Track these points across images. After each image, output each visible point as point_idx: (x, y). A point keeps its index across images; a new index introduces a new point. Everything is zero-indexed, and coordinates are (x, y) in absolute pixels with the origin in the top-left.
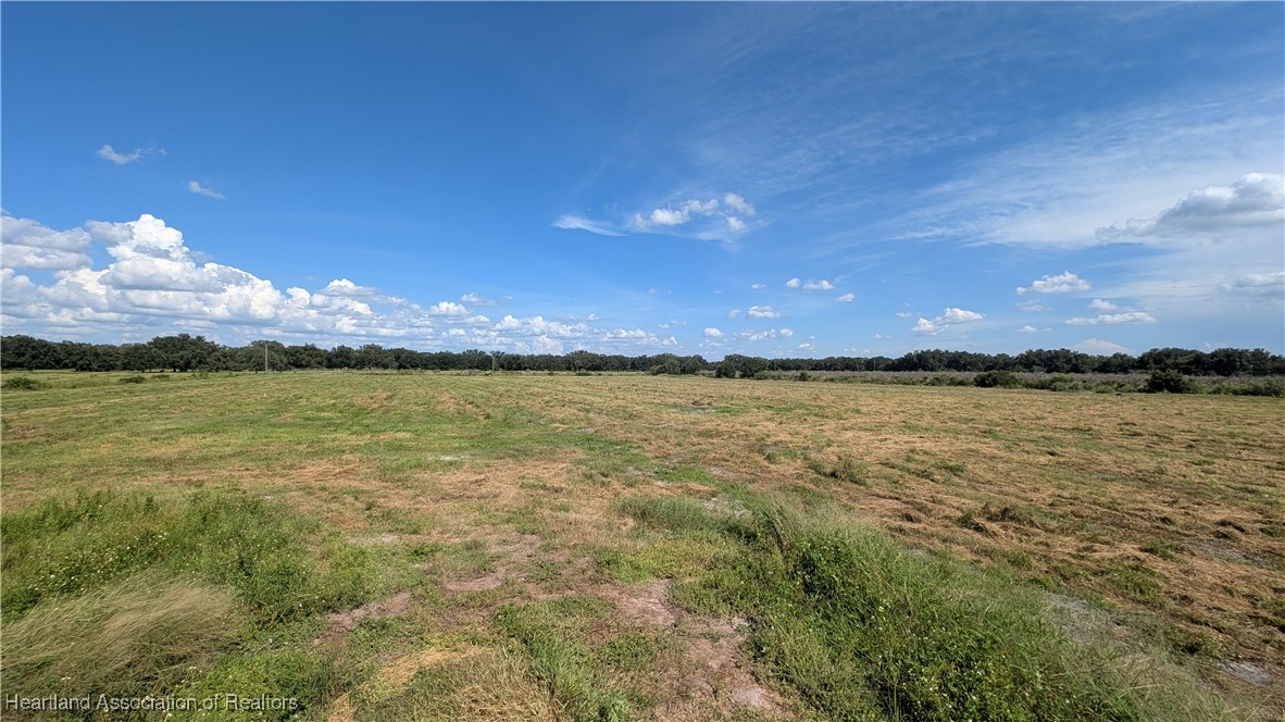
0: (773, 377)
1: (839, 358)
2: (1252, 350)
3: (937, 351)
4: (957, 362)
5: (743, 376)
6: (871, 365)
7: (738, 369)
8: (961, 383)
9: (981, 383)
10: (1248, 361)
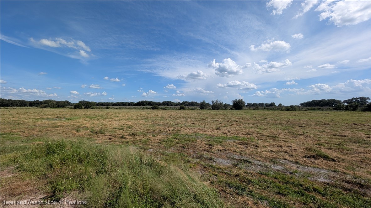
0: (97, 108)
1: (121, 102)
3: (146, 101)
4: (150, 103)
5: (85, 108)
6: (130, 104)
7: (83, 105)
8: (149, 109)
9: (153, 108)
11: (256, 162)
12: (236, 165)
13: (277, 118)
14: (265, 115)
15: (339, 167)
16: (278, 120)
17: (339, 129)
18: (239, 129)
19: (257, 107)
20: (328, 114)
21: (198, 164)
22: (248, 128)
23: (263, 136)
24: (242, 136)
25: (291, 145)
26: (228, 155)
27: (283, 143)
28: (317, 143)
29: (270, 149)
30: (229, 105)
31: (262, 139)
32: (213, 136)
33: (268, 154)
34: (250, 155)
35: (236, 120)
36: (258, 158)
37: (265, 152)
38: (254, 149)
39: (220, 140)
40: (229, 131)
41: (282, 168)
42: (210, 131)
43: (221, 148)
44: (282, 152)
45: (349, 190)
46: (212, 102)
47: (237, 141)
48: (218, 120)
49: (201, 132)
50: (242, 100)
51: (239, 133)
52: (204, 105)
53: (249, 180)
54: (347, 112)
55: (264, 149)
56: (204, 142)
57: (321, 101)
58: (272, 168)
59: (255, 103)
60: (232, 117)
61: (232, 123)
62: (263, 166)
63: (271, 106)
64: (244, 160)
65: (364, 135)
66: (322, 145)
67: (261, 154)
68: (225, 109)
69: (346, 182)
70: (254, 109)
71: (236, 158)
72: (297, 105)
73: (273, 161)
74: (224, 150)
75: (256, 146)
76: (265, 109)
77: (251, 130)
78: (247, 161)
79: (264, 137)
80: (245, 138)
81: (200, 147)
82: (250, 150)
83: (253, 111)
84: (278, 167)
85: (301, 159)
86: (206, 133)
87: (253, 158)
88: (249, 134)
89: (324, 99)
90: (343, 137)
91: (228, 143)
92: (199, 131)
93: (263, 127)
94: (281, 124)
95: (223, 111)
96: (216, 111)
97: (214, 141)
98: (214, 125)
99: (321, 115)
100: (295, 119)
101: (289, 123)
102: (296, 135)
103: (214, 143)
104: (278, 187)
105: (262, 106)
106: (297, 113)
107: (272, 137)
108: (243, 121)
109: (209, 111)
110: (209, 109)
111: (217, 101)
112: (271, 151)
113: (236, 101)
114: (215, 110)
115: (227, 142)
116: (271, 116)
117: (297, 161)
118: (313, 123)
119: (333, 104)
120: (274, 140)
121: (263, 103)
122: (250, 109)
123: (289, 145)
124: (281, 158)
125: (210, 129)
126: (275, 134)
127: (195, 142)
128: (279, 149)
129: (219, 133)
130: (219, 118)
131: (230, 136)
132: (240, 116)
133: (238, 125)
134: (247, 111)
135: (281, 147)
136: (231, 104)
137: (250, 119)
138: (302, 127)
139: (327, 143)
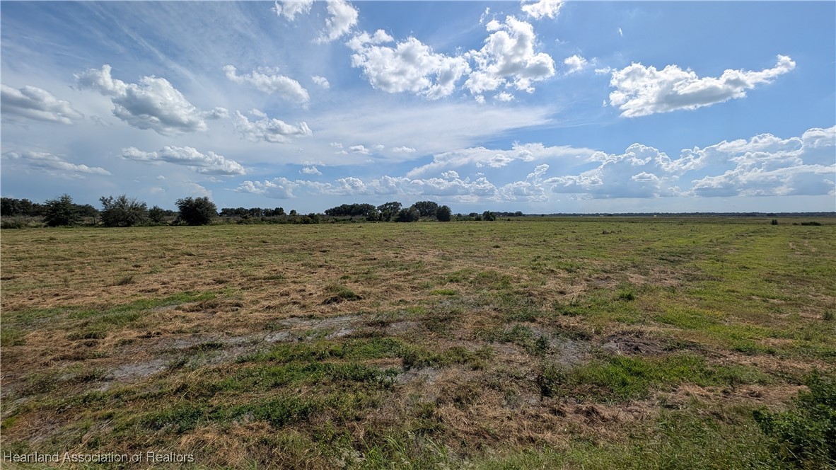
2: (20, 200)
10: (19, 207)
11: (233, 341)
12: (181, 364)
13: (286, 238)
14: (262, 234)
15: (364, 306)
16: (288, 242)
17: (369, 249)
18: (196, 273)
19: (246, 218)
20: (360, 227)
21: (28, 411)
22: (222, 268)
23: (255, 279)
24: (203, 288)
25: (304, 288)
26: (155, 347)
27: (293, 286)
28: (342, 275)
29: (266, 303)
30: (169, 213)
31: (251, 287)
32: (103, 307)
33: (261, 315)
34: (221, 329)
35: (189, 250)
36: (240, 330)
37: (256, 314)
38: (230, 314)
39: (132, 313)
40: (164, 283)
41: (286, 334)
42: (93, 293)
43: (134, 334)
44: (288, 304)
45: (371, 335)
46: (104, 201)
47: (186, 306)
48: (126, 255)
49: (50, 303)
50: (206, 199)
51: (195, 283)
52: (67, 213)
53: (213, 386)
54: (381, 224)
55: (255, 307)
56: (60, 335)
57: (353, 206)
58: (266, 341)
59: (242, 209)
60: (176, 244)
61: (176, 261)
62: (248, 344)
63: (275, 216)
64: (203, 346)
65: (393, 255)
66: (347, 277)
67: (246, 320)
68: (154, 223)
69: (369, 325)
70: (239, 223)
71: (182, 347)
72: (321, 213)
73: (269, 327)
74: (143, 337)
75: (236, 306)
76: (262, 220)
77: (228, 271)
78: (212, 346)
79: (256, 281)
80: (211, 293)
81: (43, 355)
82: (220, 317)
83: (237, 228)
84: (278, 336)
85: (318, 308)
86: (74, 302)
87: (227, 333)
88: (221, 282)
89: (356, 203)
90: (372, 262)
91: (159, 315)
92: (36, 300)
93: (256, 260)
94: (291, 251)
95: (149, 228)
96: (121, 229)
97: (105, 320)
98: (110, 273)
99: (352, 229)
100: (316, 238)
101: (305, 247)
102: (313, 268)
103: (104, 327)
104: (274, 374)
105: (258, 215)
106: (319, 227)
107: (273, 278)
108: (208, 251)
109: (92, 231)
110: (92, 225)
111: (123, 200)
112: (269, 307)
113: (189, 201)
114: (118, 226)
115: (157, 314)
116: (274, 236)
117: (312, 313)
118: (340, 244)
119: (367, 211)
120: (276, 284)
121: (259, 210)
122: (229, 223)
123: (302, 287)
124: (285, 316)
125: (93, 288)
126: (280, 272)
127: (16, 344)
128: (283, 300)
129: (129, 293)
130: (133, 250)
131: (166, 297)
132: (203, 240)
133: (195, 262)
134: (220, 226)
135: (287, 294)
136: (176, 209)
137: (226, 245)
138: (324, 251)
139: (355, 274)
